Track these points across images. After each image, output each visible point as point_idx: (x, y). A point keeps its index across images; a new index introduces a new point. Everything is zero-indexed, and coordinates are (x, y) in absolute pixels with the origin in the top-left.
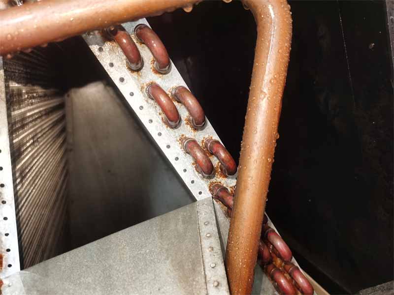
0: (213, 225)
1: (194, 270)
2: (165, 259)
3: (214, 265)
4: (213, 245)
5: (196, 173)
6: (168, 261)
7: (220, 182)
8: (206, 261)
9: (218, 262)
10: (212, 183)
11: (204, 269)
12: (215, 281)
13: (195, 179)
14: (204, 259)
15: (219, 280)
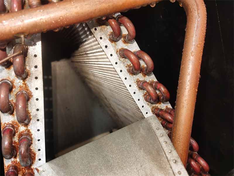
0: (162, 130)
1: (159, 154)
2: (140, 150)
3: (170, 151)
4: (166, 140)
5: (145, 101)
6: (142, 151)
7: (157, 107)
8: (165, 149)
9: (172, 150)
10: (153, 107)
11: (165, 153)
12: (173, 160)
13: (144, 105)
14: (163, 148)
15: (176, 159)
